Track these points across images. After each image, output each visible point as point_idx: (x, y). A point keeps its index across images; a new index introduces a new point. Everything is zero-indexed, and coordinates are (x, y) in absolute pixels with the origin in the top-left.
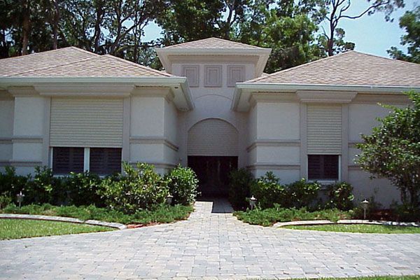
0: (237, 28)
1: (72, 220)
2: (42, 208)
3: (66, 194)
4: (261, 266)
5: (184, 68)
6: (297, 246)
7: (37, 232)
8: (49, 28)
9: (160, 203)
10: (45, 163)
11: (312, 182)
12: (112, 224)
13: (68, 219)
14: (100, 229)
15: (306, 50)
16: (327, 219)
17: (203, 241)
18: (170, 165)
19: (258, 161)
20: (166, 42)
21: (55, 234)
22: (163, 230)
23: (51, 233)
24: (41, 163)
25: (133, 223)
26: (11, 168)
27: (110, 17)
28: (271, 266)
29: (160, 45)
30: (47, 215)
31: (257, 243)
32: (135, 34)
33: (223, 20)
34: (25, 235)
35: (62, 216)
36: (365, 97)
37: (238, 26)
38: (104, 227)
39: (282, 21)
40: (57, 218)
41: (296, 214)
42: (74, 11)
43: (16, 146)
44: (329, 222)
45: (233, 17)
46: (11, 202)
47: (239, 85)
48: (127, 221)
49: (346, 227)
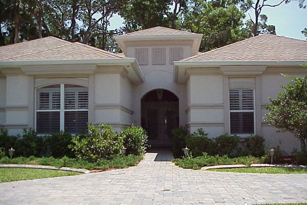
0: (181, 18)
1: (50, 167)
2: (28, 159)
3: (46, 149)
4: (184, 198)
5: (137, 50)
6: (214, 183)
7: (23, 177)
8: (35, 21)
9: (117, 154)
10: (31, 125)
11: (233, 135)
12: (80, 170)
13: (47, 167)
14: (70, 173)
15: (236, 32)
16: (243, 163)
17: (145, 181)
18: (126, 125)
19: (192, 120)
20: (127, 30)
21: (37, 178)
22: (118, 173)
23: (34, 177)
24: (27, 125)
25: (95, 169)
26: (4, 130)
27: (83, 12)
28: (191, 197)
29: (122, 32)
30: (32, 164)
31: (186, 182)
32: (103, 24)
33: (170, 11)
34: (13, 179)
35: (43, 165)
36: (272, 69)
37: (183, 16)
38: (73, 173)
39: (217, 11)
40: (39, 166)
41: (219, 160)
42: (55, 7)
43: (9, 113)
44: (244, 166)
45: (178, 9)
46: (5, 155)
47: (176, 63)
48: (91, 167)
49: (257, 169)
